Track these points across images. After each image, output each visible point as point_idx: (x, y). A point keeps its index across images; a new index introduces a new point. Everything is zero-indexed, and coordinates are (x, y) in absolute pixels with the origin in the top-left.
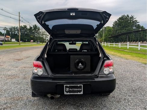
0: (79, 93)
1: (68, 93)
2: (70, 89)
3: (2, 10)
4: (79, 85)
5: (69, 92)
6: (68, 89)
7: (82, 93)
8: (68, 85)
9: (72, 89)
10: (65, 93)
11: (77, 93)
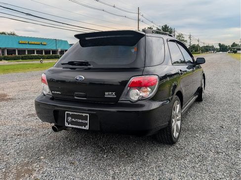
0: (83, 128)
1: (70, 126)
2: (73, 120)
3: (114, 7)
4: (84, 115)
5: (72, 123)
6: (70, 118)
7: (87, 128)
8: (71, 113)
9: (75, 119)
10: (67, 124)
11: (80, 127)
